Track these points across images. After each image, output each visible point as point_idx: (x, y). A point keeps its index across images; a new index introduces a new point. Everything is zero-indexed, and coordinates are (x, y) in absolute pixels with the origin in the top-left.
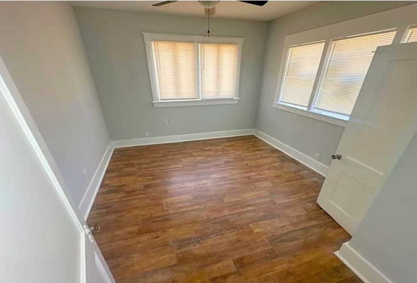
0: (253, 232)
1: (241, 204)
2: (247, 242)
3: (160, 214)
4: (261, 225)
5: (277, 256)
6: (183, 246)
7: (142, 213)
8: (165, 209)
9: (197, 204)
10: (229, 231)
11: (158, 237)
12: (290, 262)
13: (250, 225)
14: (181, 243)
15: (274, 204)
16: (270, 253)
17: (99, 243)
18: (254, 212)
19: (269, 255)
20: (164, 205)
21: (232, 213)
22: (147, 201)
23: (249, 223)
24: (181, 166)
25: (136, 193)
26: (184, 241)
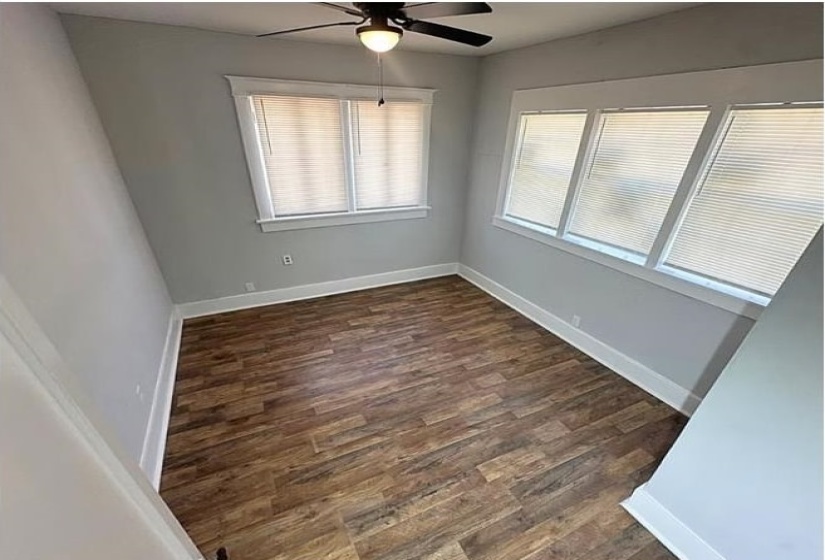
0: (485, 481)
1: (457, 425)
2: (478, 502)
3: (309, 464)
4: (497, 465)
5: (533, 523)
6: (366, 526)
7: (274, 465)
8: (317, 451)
9: (376, 435)
10: (444, 485)
11: (314, 514)
12: (554, 531)
13: (479, 467)
14: (359, 522)
15: (512, 420)
16: (520, 519)
17: (199, 543)
18: (482, 439)
19: (519, 523)
20: (314, 441)
21: (442, 446)
22: (278, 438)
23: (476, 464)
24: (331, 352)
25: (251, 421)
26: (365, 515)
